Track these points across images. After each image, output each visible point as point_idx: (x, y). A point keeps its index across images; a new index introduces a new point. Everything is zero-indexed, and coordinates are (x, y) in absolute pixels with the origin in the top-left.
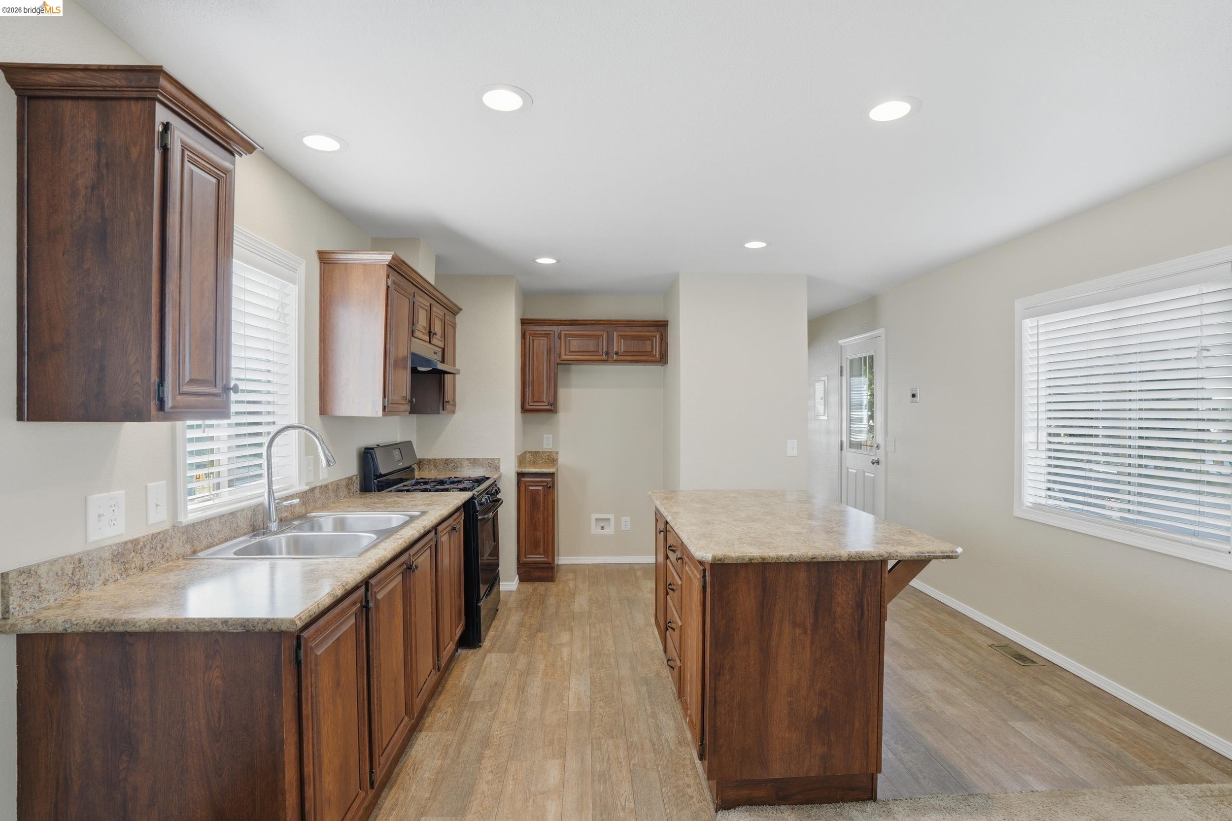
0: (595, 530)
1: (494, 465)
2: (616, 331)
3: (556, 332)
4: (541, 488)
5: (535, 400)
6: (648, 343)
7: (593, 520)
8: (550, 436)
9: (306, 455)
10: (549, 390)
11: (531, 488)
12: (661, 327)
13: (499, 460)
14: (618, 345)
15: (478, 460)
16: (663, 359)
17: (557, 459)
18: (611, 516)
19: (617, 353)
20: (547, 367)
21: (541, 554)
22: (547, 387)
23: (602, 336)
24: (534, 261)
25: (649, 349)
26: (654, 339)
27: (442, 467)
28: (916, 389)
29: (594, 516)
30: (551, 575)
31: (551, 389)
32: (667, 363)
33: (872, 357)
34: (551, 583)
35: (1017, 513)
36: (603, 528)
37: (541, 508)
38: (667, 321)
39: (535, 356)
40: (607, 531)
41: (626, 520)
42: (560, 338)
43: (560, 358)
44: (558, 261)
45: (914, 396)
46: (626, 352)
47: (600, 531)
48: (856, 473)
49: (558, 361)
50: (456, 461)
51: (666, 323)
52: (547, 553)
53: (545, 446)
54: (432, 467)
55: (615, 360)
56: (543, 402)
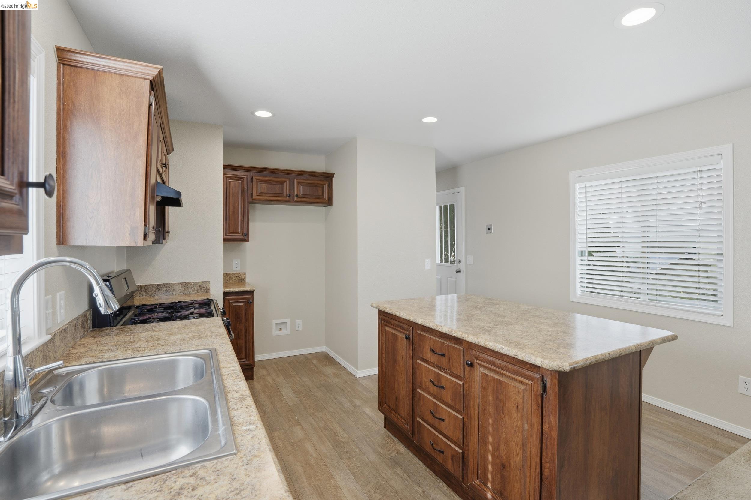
0: (276, 332)
1: (204, 287)
2: (297, 179)
3: (249, 177)
4: (242, 304)
5: (231, 232)
6: (320, 189)
7: (274, 325)
8: (239, 261)
9: (46, 294)
10: (243, 224)
11: (234, 304)
12: (329, 177)
13: (209, 282)
14: (299, 190)
15: (190, 283)
16: (329, 202)
17: (245, 279)
18: (288, 320)
19: (297, 196)
20: (241, 205)
21: (243, 359)
22: (241, 220)
23: (286, 182)
24: (253, 113)
25: (321, 194)
26: (324, 186)
27: (153, 291)
28: (491, 225)
29: (275, 322)
30: (251, 374)
31: (244, 222)
32: (333, 205)
33: (452, 207)
34: (251, 380)
35: (572, 299)
36: (281, 330)
37: (243, 320)
38: (334, 174)
39: (231, 195)
40: (284, 332)
41: (299, 322)
42: (252, 182)
43: (252, 198)
44: (274, 115)
45: (489, 229)
46: (304, 196)
47: (278, 333)
48: (440, 278)
49: (250, 200)
50: (168, 285)
51: (333, 175)
52: (249, 357)
53: (235, 269)
54: (144, 293)
55: (295, 201)
56: (239, 233)
